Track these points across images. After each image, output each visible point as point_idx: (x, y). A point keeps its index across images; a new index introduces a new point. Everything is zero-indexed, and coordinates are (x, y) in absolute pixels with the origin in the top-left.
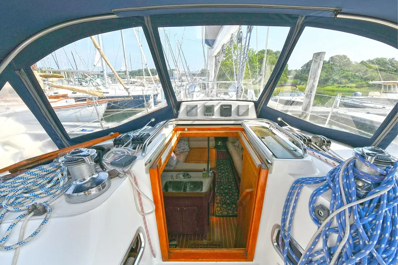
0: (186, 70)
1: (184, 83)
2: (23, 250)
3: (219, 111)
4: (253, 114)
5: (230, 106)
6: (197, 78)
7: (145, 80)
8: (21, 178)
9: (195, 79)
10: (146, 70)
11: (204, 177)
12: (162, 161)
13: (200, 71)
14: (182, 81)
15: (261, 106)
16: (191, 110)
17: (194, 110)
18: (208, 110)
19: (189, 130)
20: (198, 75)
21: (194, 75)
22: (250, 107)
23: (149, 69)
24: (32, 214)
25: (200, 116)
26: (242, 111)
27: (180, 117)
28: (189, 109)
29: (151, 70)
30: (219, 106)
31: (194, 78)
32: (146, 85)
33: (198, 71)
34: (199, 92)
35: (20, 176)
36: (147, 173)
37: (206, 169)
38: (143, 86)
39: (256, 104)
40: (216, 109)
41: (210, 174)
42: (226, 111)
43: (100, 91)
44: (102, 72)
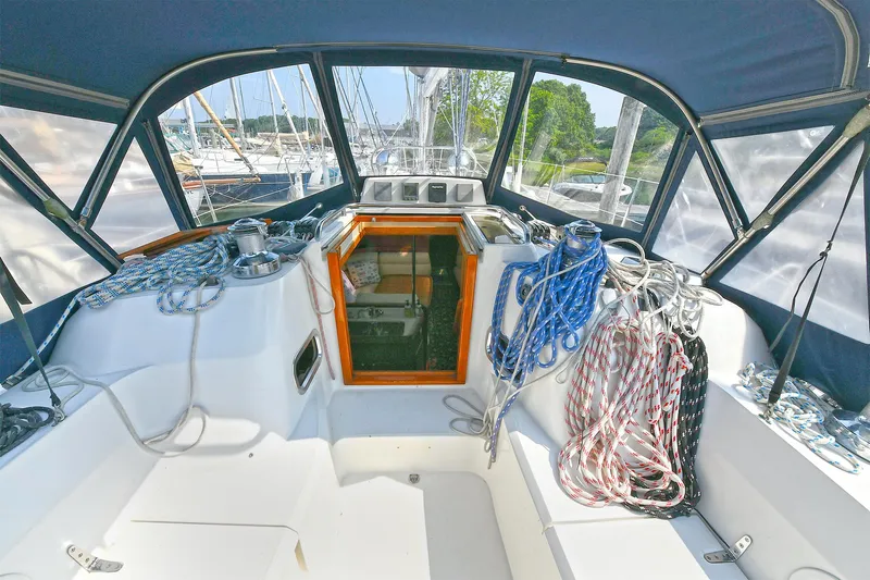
0: (371, 122)
1: (368, 151)
2: (204, 317)
3: (426, 194)
4: (480, 199)
5: (444, 185)
6: (397, 140)
7: (278, 141)
8: (176, 253)
9: (392, 142)
10: (282, 120)
11: (406, 316)
12: (343, 253)
13: (401, 124)
14: (363, 146)
15: (493, 185)
16: (381, 191)
17: (386, 192)
18: (410, 191)
19: (378, 220)
20: (400, 134)
21: (389, 133)
22: (474, 188)
23: (289, 117)
24: (205, 283)
25: (396, 201)
26: (462, 194)
27: (363, 201)
28: (378, 189)
29: (294, 118)
30: (426, 185)
31: (390, 139)
32: (281, 152)
33: (398, 124)
34: (395, 164)
35: (176, 250)
36: (323, 259)
37: (410, 301)
38: (277, 155)
39: (486, 184)
40: (421, 190)
41: (417, 311)
42: (437, 193)
43: (188, 162)
44: (185, 121)
